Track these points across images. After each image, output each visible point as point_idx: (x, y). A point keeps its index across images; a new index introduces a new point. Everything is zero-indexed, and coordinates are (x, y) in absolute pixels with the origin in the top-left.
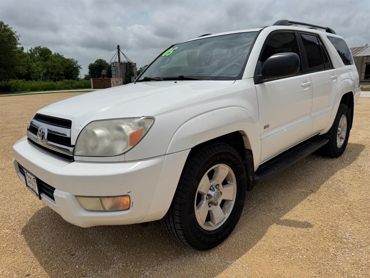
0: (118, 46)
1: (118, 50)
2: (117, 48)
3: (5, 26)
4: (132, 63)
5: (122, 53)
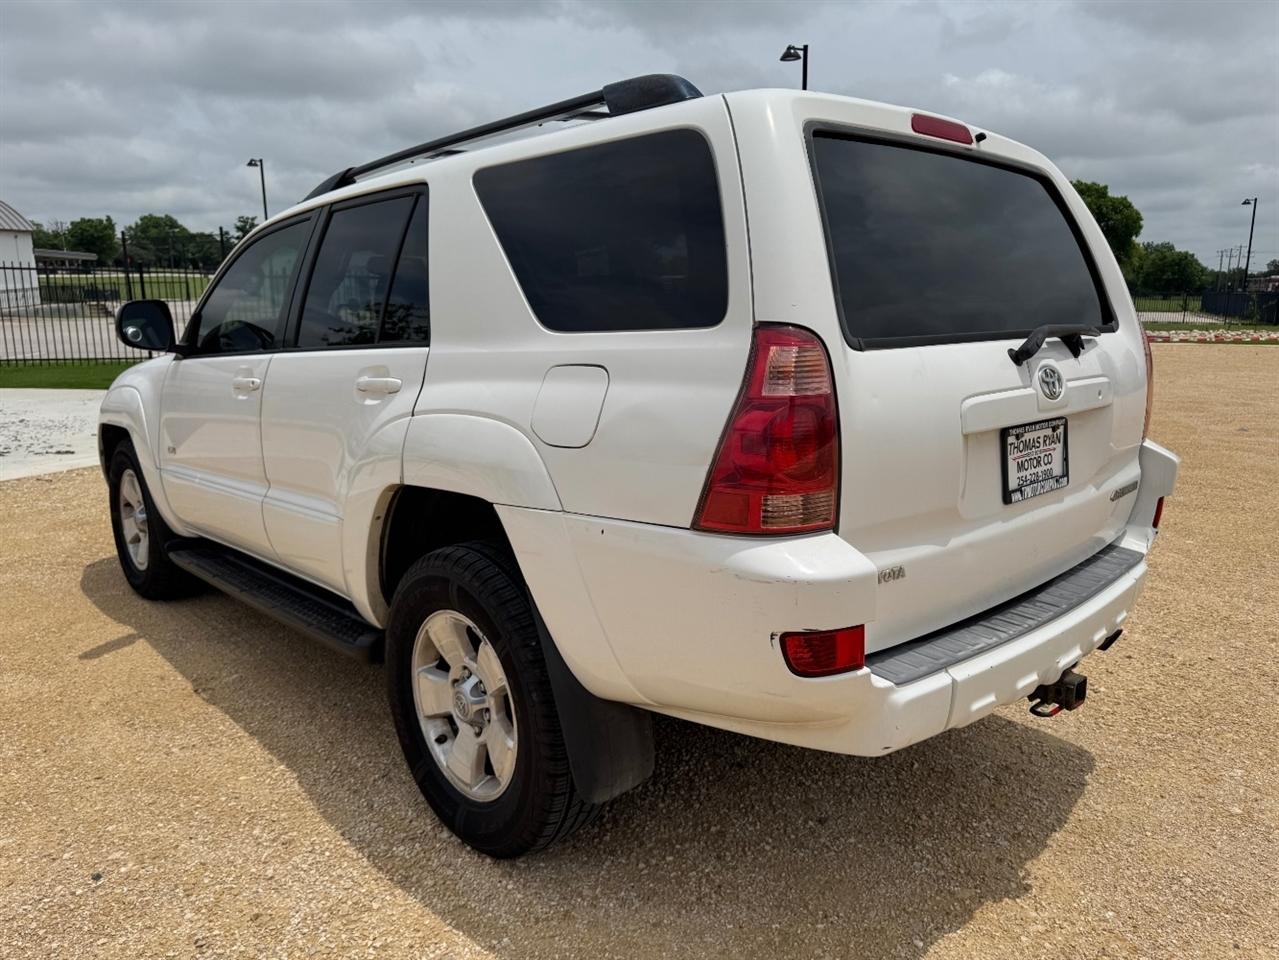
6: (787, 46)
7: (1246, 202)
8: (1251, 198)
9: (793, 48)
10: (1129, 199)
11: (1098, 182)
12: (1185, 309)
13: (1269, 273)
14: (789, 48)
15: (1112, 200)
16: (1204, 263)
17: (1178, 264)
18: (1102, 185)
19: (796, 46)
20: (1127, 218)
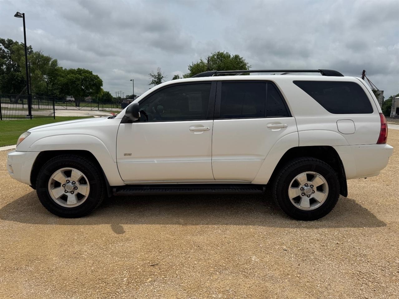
0: (364, 72)
1: (363, 75)
2: (362, 73)
3: (240, 59)
4: (378, 90)
5: (367, 78)
6: (17, 12)
7: (131, 80)
8: (132, 79)
9: (19, 13)
10: (98, 76)
11: (89, 70)
12: (117, 108)
13: (127, 98)
14: (18, 13)
15: (94, 75)
16: (112, 95)
17: (107, 95)
18: (91, 71)
19: (21, 13)
20: (99, 81)
